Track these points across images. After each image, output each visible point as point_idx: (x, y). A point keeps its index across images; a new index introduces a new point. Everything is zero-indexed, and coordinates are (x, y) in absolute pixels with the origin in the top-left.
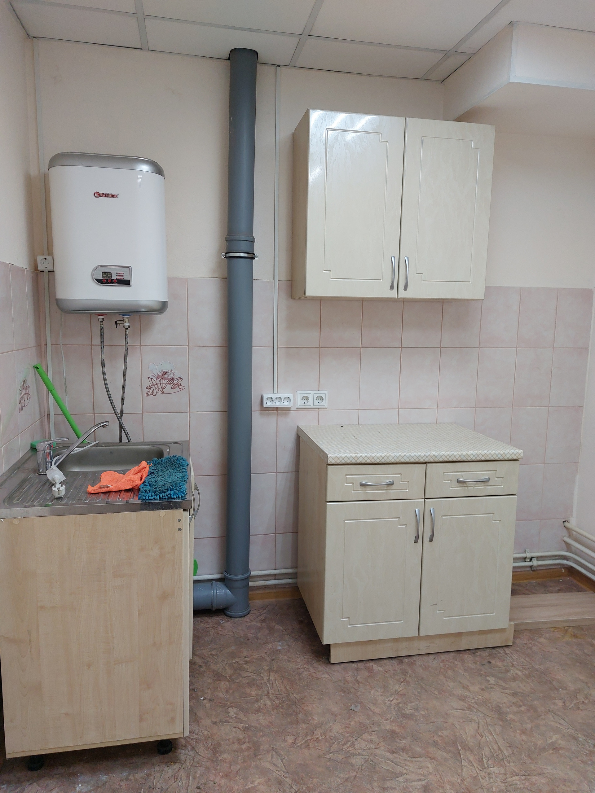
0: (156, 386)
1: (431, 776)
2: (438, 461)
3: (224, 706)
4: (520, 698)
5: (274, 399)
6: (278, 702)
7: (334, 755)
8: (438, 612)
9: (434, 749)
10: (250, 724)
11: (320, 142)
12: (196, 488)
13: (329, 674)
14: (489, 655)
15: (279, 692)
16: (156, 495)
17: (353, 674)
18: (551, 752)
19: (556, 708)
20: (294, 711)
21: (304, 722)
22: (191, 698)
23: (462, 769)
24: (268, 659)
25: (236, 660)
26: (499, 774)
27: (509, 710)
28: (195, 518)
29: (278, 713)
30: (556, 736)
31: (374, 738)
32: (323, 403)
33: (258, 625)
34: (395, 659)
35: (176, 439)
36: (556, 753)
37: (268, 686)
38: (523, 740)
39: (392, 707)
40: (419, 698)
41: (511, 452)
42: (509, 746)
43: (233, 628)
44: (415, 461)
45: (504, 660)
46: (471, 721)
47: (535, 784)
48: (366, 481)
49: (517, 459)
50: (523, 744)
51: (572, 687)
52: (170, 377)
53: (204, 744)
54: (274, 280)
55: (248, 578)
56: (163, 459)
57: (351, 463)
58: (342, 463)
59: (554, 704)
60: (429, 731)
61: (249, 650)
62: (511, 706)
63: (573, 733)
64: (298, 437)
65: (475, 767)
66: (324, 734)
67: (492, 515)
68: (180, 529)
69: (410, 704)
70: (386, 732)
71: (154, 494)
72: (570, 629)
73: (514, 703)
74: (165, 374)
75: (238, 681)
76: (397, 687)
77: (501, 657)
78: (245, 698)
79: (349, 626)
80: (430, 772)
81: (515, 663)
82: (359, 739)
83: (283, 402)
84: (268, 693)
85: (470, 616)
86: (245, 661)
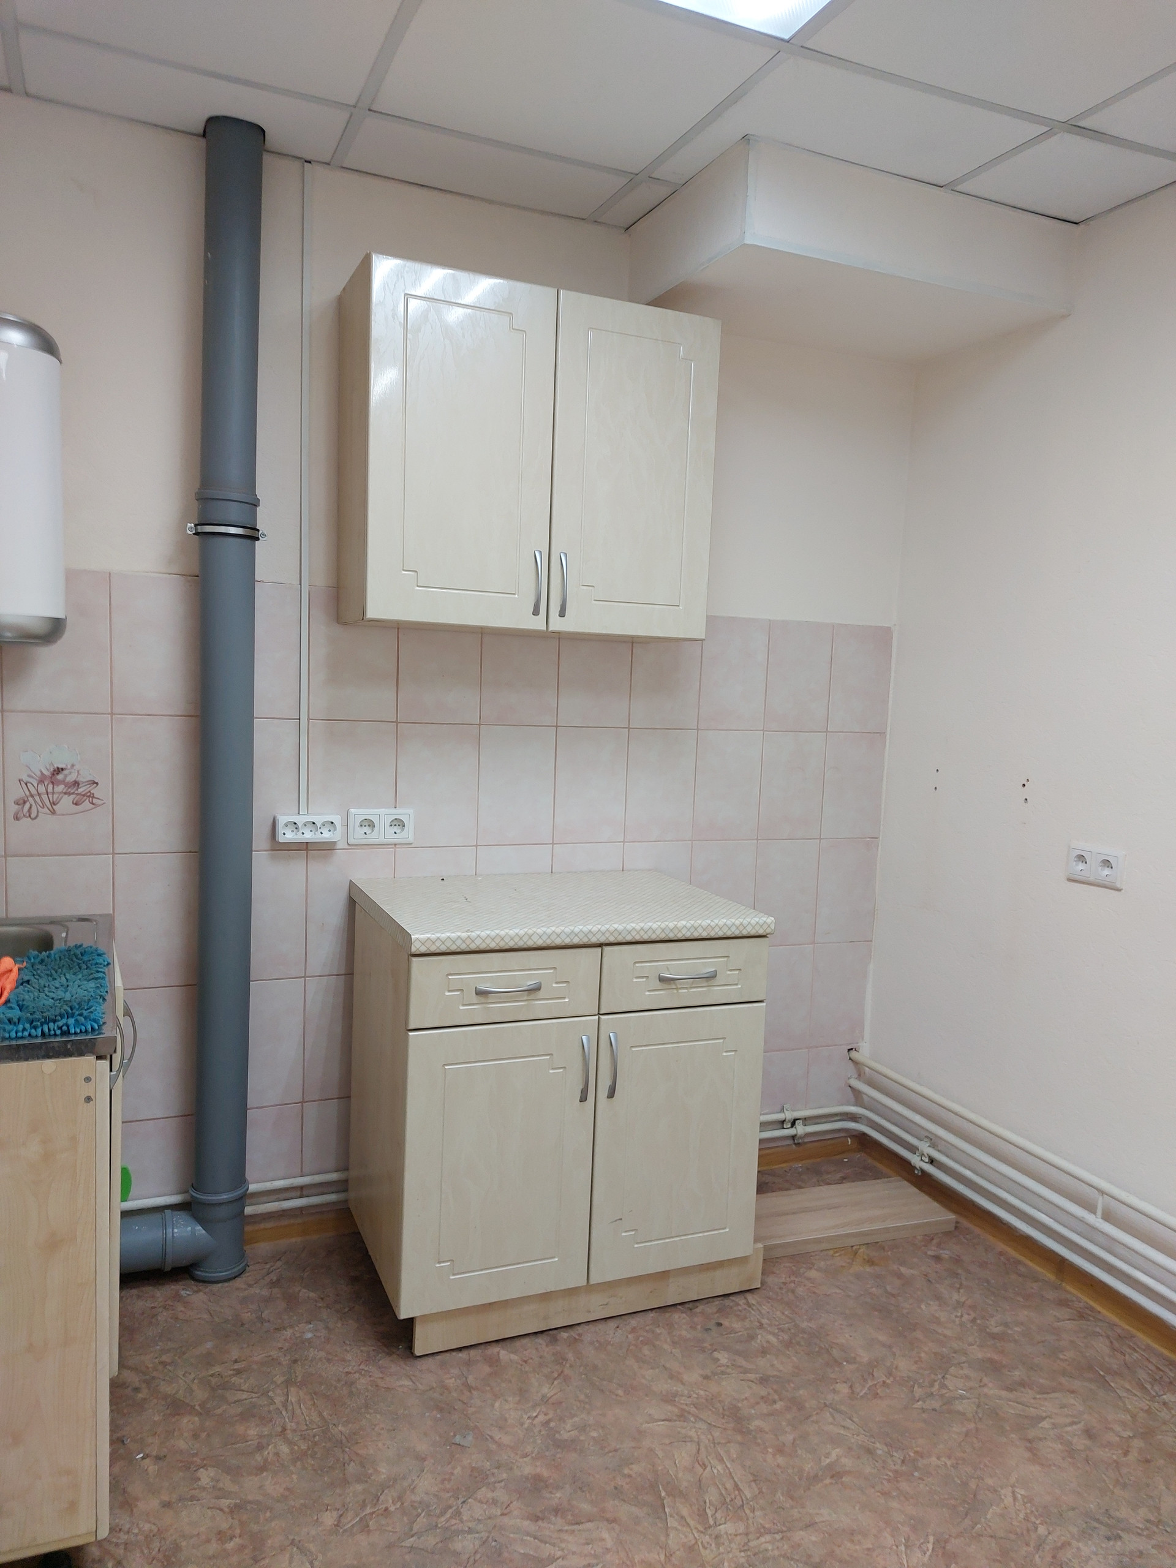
0: (37, 798)
1: (608, 1557)
2: (624, 941)
3: (188, 1468)
4: (775, 1387)
5: (300, 825)
6: (304, 1447)
7: (419, 1538)
8: (624, 1234)
9: (616, 1502)
10: (244, 1497)
11: (394, 318)
12: (127, 1013)
13: (411, 1379)
14: (719, 1311)
15: (306, 1425)
16: (35, 1028)
17: (460, 1373)
18: (828, 1481)
19: (837, 1398)
20: (338, 1460)
21: (359, 1480)
22: (114, 1458)
23: (668, 1535)
24: (285, 1361)
25: (217, 1369)
26: (736, 1535)
27: (753, 1412)
28: (123, 1077)
29: (304, 1468)
30: (838, 1450)
31: (501, 1495)
32: (405, 834)
33: (263, 1293)
34: (544, 1336)
35: (82, 912)
36: (836, 1483)
37: (284, 1415)
38: (778, 1466)
39: (536, 1430)
40: (587, 1406)
41: (753, 922)
42: (755, 1481)
43: (210, 1304)
44: (581, 943)
45: (746, 1318)
46: (686, 1439)
47: (799, 1545)
48: (488, 985)
49: (765, 934)
50: (779, 1472)
51: (865, 1357)
52: (71, 778)
53: (142, 1552)
54: (301, 584)
55: (243, 1199)
56: (52, 954)
57: (459, 950)
58: (440, 952)
59: (834, 1391)
60: (606, 1468)
61: (245, 1346)
62: (758, 1403)
63: (866, 1441)
64: (352, 904)
65: (693, 1528)
66: (400, 1498)
67: (721, 1041)
68: (88, 1099)
69: (570, 1421)
70: (524, 1479)
71: (29, 1025)
72: (861, 1250)
73: (762, 1398)
74: (58, 774)
75: (219, 1411)
76: (545, 1390)
77: (740, 1311)
78: (234, 1446)
79: (452, 1277)
80: (607, 1549)
81: (765, 1321)
82: (470, 1500)
83: (320, 831)
84: (284, 1429)
85: (683, 1238)
86: (234, 1370)
